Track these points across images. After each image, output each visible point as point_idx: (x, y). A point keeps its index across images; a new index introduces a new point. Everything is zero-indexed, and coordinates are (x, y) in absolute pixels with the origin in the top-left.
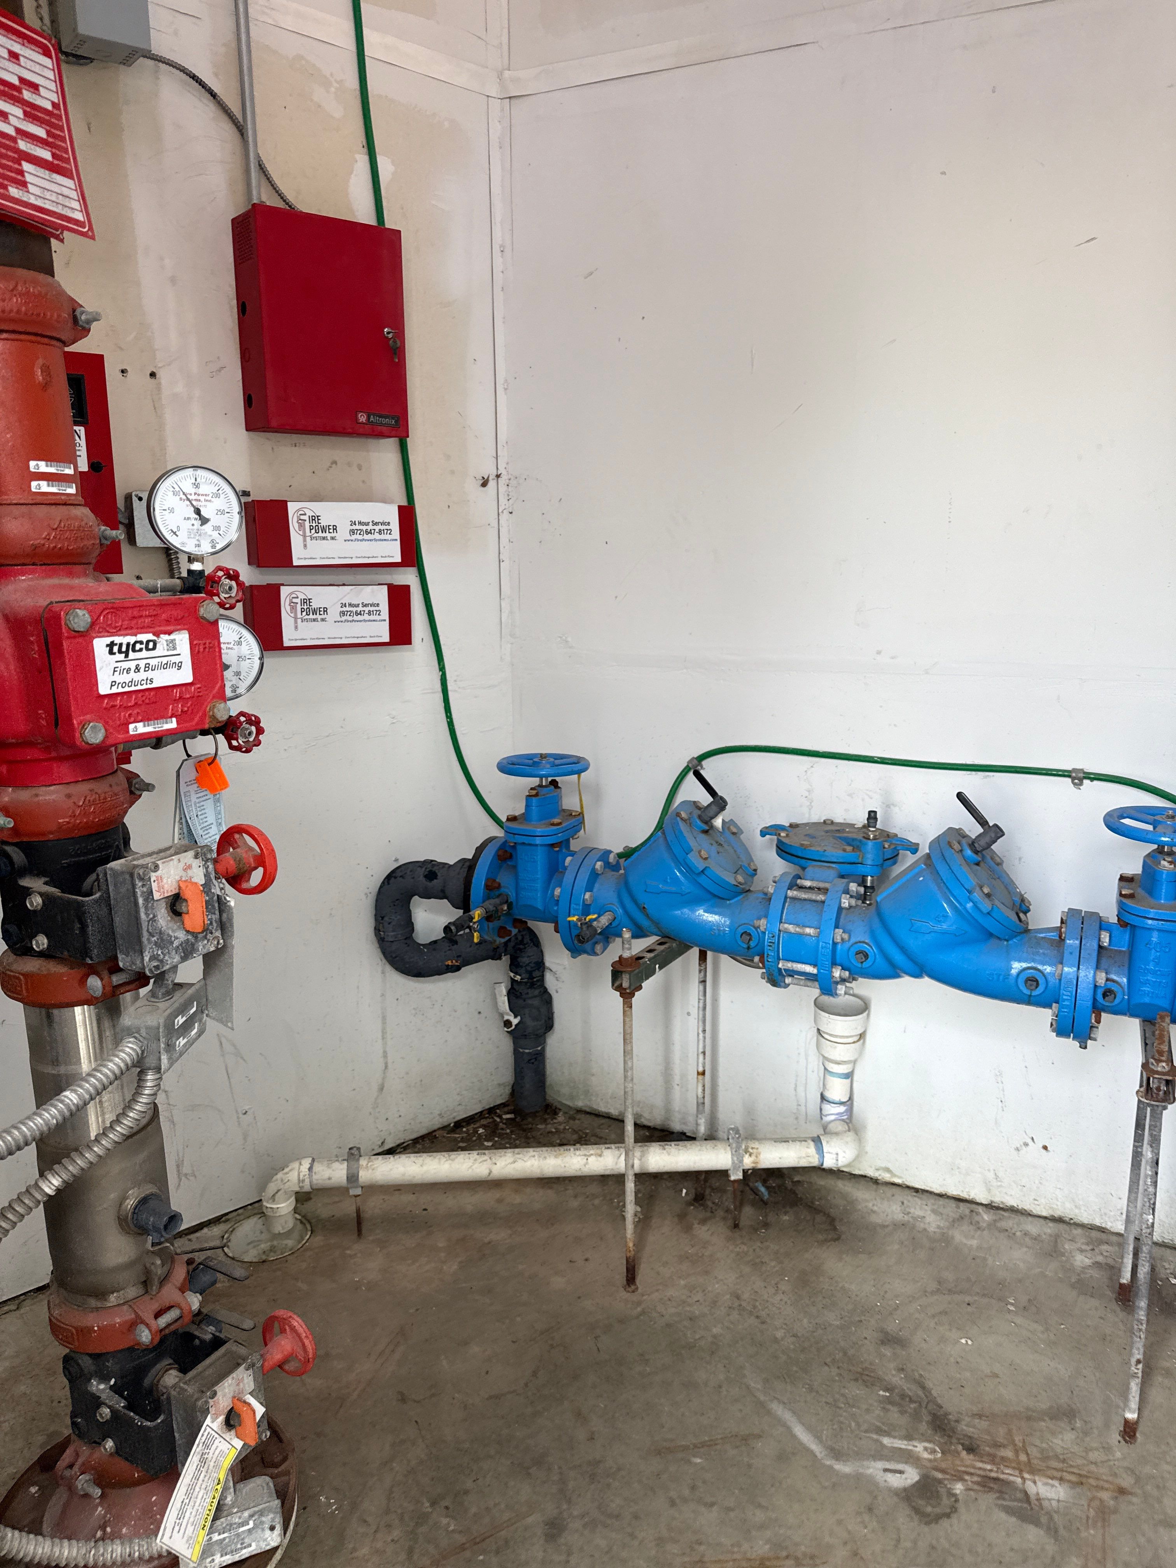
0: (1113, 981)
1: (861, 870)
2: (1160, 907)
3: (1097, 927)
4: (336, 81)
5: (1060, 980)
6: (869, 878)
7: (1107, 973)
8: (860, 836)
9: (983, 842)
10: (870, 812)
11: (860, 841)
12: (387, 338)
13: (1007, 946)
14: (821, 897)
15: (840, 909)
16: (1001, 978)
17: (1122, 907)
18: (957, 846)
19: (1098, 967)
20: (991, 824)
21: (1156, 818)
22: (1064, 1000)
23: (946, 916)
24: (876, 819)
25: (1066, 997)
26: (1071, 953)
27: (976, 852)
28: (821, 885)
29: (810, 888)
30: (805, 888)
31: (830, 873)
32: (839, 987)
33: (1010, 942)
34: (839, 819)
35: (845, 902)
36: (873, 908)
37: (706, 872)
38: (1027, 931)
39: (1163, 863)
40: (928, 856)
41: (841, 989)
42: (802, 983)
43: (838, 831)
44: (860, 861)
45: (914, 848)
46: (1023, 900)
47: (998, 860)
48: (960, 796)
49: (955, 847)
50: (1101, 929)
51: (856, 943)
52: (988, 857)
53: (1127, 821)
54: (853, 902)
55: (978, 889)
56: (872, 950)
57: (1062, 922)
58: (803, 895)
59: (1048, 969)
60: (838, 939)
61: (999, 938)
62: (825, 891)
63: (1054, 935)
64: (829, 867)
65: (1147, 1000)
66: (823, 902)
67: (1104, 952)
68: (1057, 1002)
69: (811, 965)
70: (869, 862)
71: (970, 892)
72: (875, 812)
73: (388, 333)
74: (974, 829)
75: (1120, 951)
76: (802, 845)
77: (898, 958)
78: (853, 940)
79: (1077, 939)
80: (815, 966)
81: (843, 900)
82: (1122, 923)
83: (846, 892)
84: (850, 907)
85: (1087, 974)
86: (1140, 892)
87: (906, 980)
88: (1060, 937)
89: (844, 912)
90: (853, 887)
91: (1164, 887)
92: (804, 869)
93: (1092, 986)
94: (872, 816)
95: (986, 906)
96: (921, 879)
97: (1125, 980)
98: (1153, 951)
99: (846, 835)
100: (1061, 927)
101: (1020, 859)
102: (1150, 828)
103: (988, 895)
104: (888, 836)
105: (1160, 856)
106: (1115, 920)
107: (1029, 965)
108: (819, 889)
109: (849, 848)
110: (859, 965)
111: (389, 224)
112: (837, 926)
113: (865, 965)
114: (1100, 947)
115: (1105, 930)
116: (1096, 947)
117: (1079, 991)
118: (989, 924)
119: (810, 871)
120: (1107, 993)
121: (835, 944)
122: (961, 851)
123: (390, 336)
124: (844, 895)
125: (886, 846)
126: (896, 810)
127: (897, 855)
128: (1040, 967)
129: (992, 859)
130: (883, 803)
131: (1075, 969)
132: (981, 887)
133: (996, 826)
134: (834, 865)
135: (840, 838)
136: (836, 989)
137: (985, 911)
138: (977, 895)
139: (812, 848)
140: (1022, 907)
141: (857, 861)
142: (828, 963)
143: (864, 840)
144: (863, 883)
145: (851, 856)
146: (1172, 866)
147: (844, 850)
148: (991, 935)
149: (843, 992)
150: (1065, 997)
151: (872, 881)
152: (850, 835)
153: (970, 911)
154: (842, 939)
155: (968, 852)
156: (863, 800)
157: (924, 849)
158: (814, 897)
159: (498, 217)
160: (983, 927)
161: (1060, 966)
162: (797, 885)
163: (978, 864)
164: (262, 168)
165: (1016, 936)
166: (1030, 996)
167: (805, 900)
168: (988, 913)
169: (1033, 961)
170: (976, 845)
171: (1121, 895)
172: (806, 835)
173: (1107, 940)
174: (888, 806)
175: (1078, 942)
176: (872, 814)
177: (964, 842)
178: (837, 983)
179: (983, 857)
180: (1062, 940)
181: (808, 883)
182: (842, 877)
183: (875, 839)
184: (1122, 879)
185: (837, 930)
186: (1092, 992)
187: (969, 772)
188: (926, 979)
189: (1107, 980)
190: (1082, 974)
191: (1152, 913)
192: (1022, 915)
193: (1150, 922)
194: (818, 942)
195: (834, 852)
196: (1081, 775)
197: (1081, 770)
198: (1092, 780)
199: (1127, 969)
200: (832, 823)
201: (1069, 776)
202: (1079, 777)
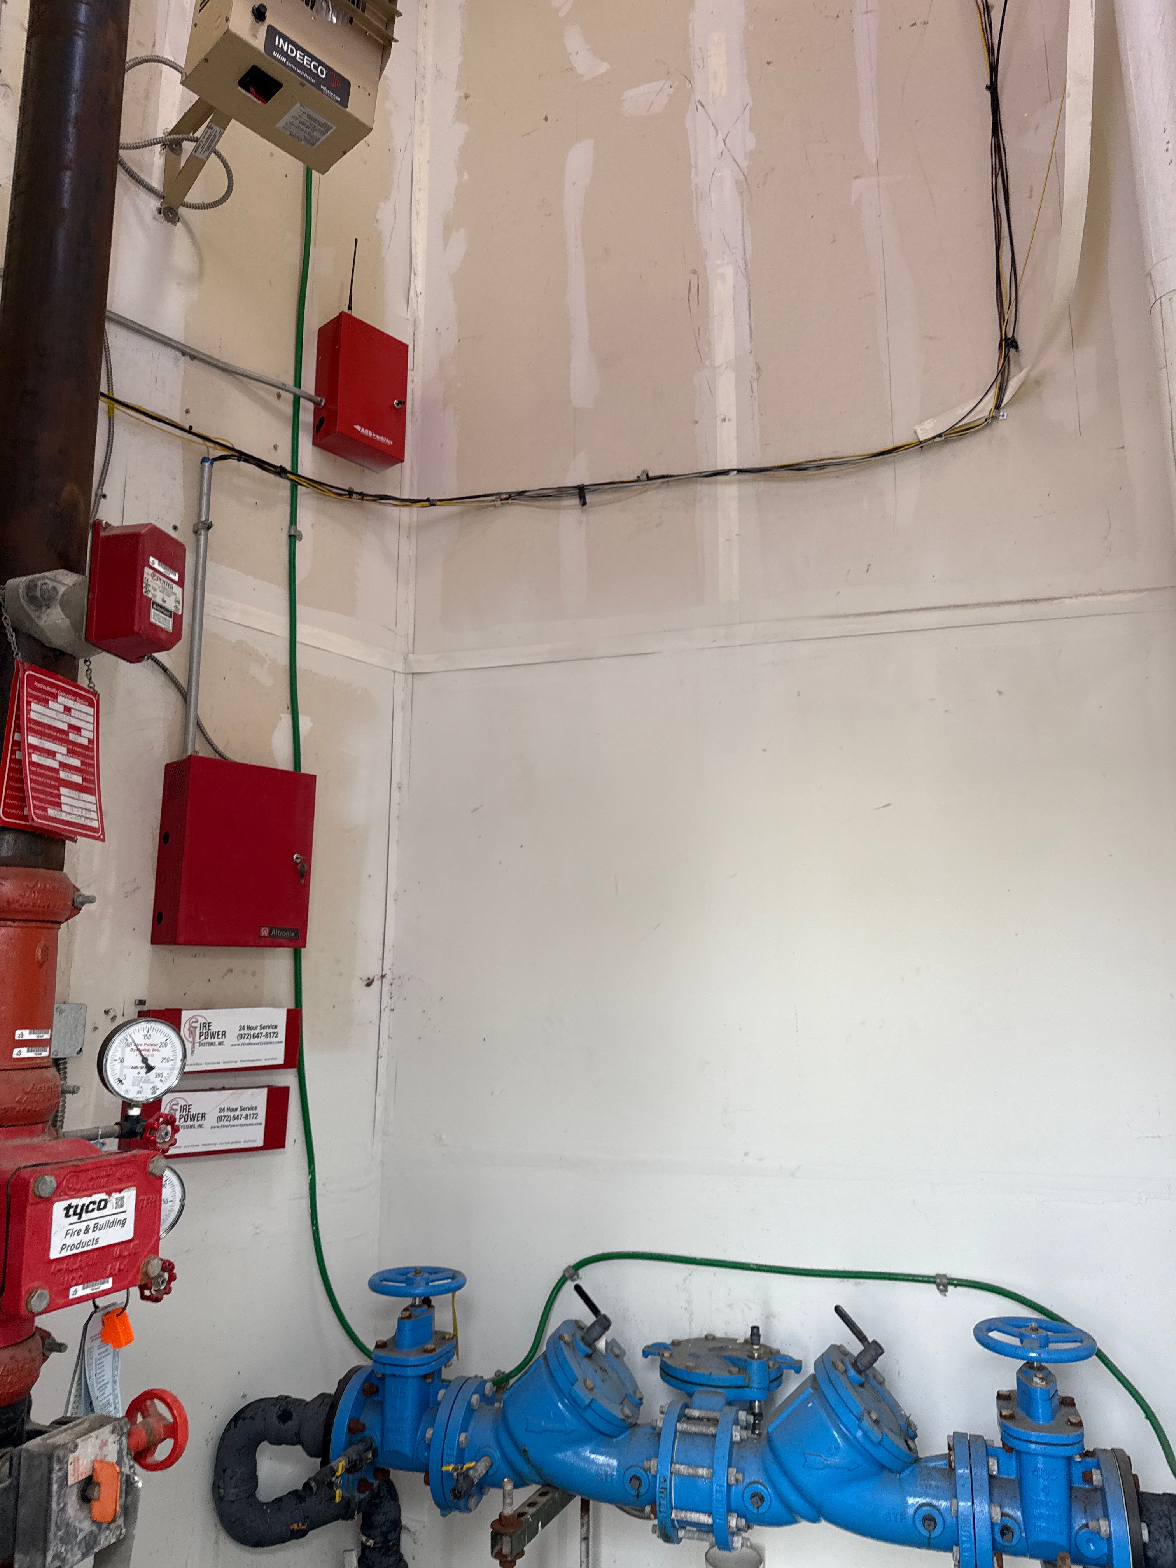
0: (1008, 1516)
1: (749, 1394)
2: (1041, 1429)
3: (984, 1454)
4: (270, 659)
5: (957, 1518)
6: (757, 1403)
7: (1001, 1507)
8: (743, 1355)
9: (865, 1361)
10: (753, 1328)
11: (745, 1361)
12: (296, 862)
13: (900, 1479)
14: (711, 1430)
15: (732, 1443)
16: (899, 1516)
17: (1005, 1433)
18: (841, 1366)
19: (991, 1501)
20: (870, 1341)
21: (1023, 1330)
22: (964, 1542)
23: (837, 1448)
24: (759, 1335)
25: (965, 1535)
26: (963, 1485)
27: (860, 1372)
28: (711, 1414)
29: (700, 1419)
30: (694, 1418)
31: (717, 1400)
32: (736, 1538)
33: (903, 1474)
34: (720, 1334)
35: (737, 1435)
36: (764, 1442)
37: (592, 1405)
38: (917, 1460)
39: (1036, 1380)
40: (814, 1378)
41: (737, 1541)
42: (696, 1535)
43: (721, 1348)
44: (747, 1383)
45: (797, 1366)
46: (909, 1424)
47: (881, 1379)
48: (838, 1309)
49: (839, 1368)
50: (988, 1455)
51: (750, 1484)
52: (871, 1376)
53: (994, 1334)
54: (745, 1434)
55: (866, 1415)
56: (767, 1492)
57: (950, 1448)
58: (694, 1429)
59: (943, 1504)
60: (733, 1481)
61: (892, 1471)
62: (715, 1422)
63: (943, 1464)
64: (716, 1393)
65: (1044, 1537)
66: (714, 1436)
67: (994, 1481)
68: (957, 1545)
69: (704, 1512)
70: (756, 1385)
71: (859, 1419)
72: (758, 1328)
73: (297, 858)
74: (855, 1347)
75: (1010, 1480)
76: (687, 1367)
77: (794, 1498)
78: (747, 1480)
79: (967, 1468)
80: (710, 1514)
81: (734, 1433)
82: (1008, 1448)
83: (737, 1422)
84: (742, 1440)
85: (982, 1508)
86: (1020, 1413)
87: (804, 1525)
88: (950, 1466)
89: (736, 1447)
90: (743, 1415)
91: (1040, 1407)
92: (691, 1395)
93: (989, 1523)
94: (755, 1331)
95: (876, 1435)
96: (810, 1405)
97: (1019, 1513)
98: (1041, 1479)
99: (729, 1353)
100: (949, 1455)
101: (899, 1373)
102: (1016, 1341)
103: (877, 1422)
104: (771, 1352)
105: (1032, 1372)
106: (999, 1444)
107: (924, 1501)
108: (708, 1419)
109: (735, 1370)
110: (755, 1511)
111: (305, 769)
112: (730, 1466)
113: (762, 1509)
114: (991, 1476)
115: (992, 1456)
116: (986, 1477)
117: (977, 1530)
118: (880, 1454)
119: (697, 1398)
120: (1005, 1530)
121: (729, 1486)
122: (846, 1371)
123: (299, 861)
124: (734, 1427)
125: (771, 1365)
126: (775, 1322)
127: (782, 1375)
128: (934, 1502)
129: (874, 1377)
130: (763, 1314)
131: (970, 1504)
132: (869, 1413)
133: (875, 1342)
134: (720, 1390)
135: (725, 1357)
136: (733, 1541)
137: (876, 1440)
138: (866, 1423)
139: (698, 1371)
140: (909, 1432)
141: (743, 1384)
142: (723, 1510)
143: (749, 1360)
144: (750, 1410)
145: (738, 1379)
146: (1044, 1383)
147: (730, 1372)
148: (883, 1467)
149: (740, 1545)
150: (964, 1538)
151: (760, 1407)
152: (734, 1354)
153: (860, 1440)
154: (737, 1480)
155: (852, 1372)
156: (743, 1311)
157: (810, 1369)
158: (704, 1430)
159: (398, 760)
160: (874, 1458)
161: (955, 1501)
162: (685, 1416)
163: (862, 1385)
164: (199, 725)
165: (907, 1467)
166: (929, 1538)
167: (695, 1434)
168: (879, 1443)
169: (927, 1495)
170: (859, 1364)
171: (1001, 1416)
172: (690, 1355)
173: (996, 1468)
174: (769, 1316)
175: (968, 1471)
177: (847, 1360)
178: (733, 1534)
179: (867, 1376)
180: (952, 1470)
181: (696, 1413)
182: (730, 1403)
183: (759, 1357)
184: (1000, 1396)
185: (730, 1469)
186: (989, 1531)
187: (841, 1280)
188: (824, 1523)
189: (1003, 1514)
190: (977, 1509)
191: (1034, 1435)
192: (910, 1442)
193: (1033, 1446)
194: (711, 1482)
195: (720, 1373)
196: (945, 1281)
197: (945, 1276)
198: (956, 1286)
199: (1019, 1501)
200: (714, 1338)
201: (934, 1282)
202: (943, 1283)
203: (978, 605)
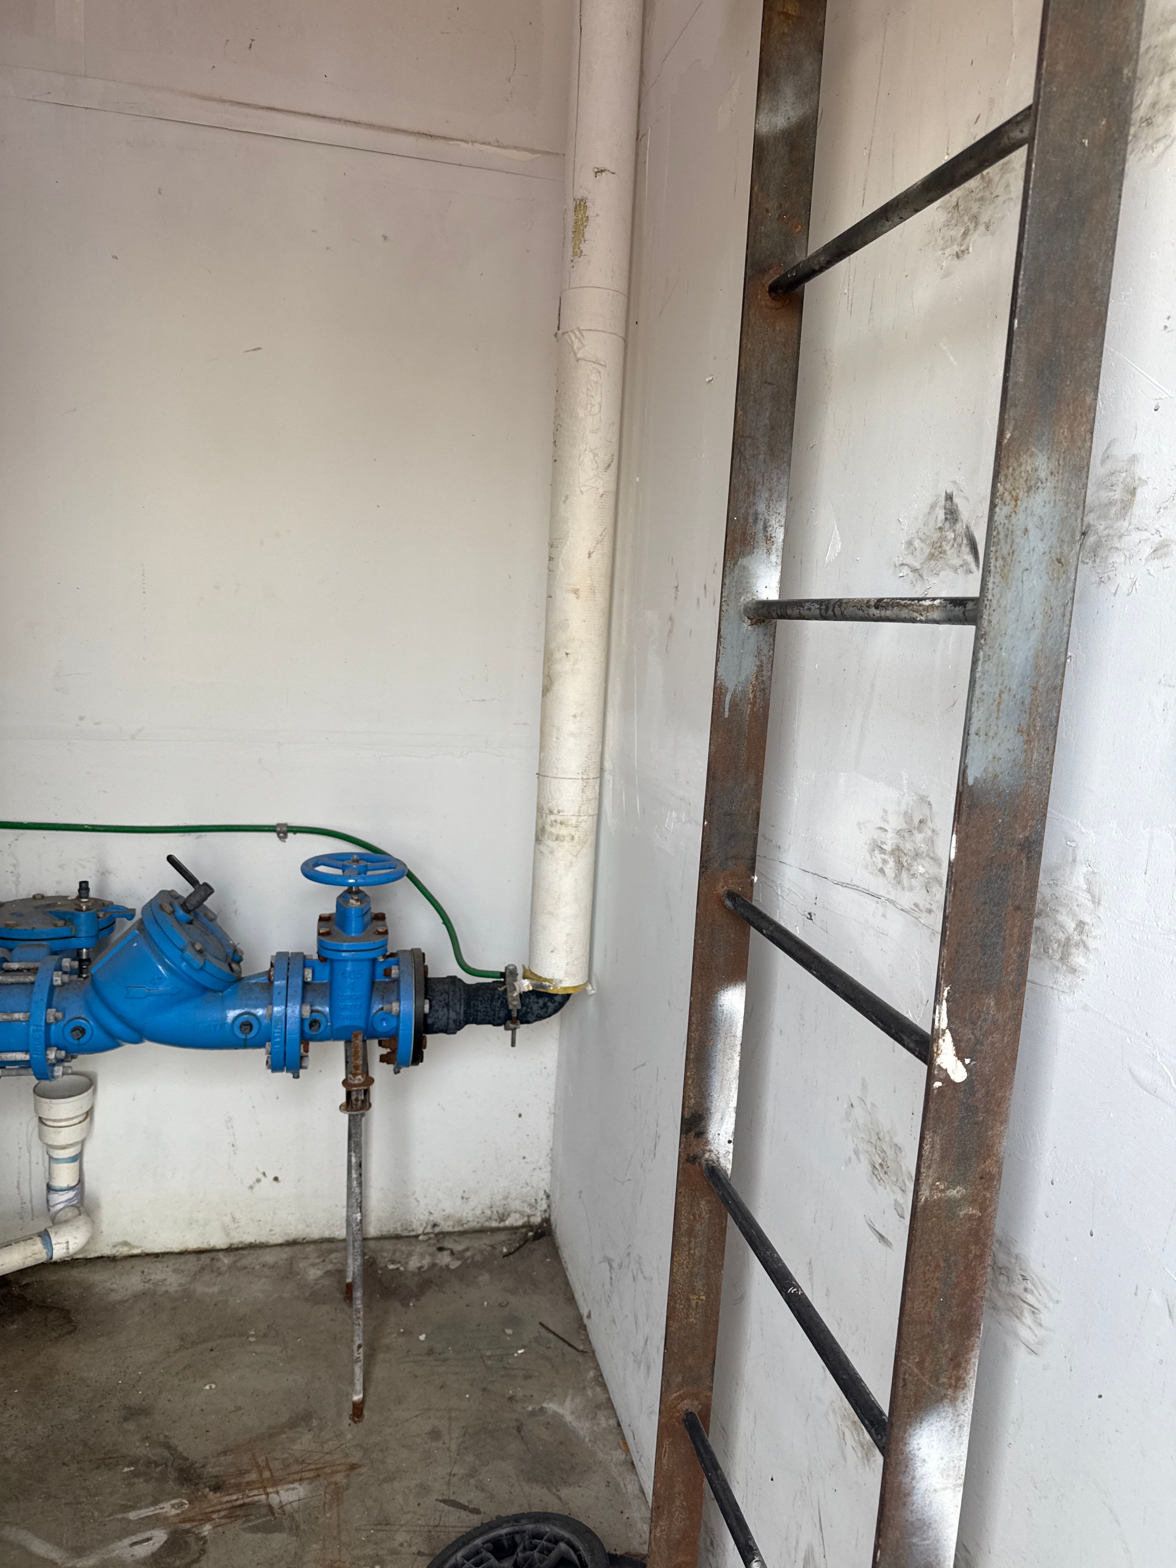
0: (318, 1011)
1: (75, 943)
2: (352, 940)
3: (301, 966)
5: (271, 1020)
7: (311, 1006)
8: (71, 909)
9: (194, 901)
10: (82, 883)
11: (72, 914)
13: (222, 996)
14: (31, 978)
15: (52, 988)
16: (218, 1028)
17: (321, 946)
18: (168, 908)
19: (303, 1002)
21: (346, 863)
22: (275, 1038)
23: (161, 978)
24: (88, 889)
25: (277, 1033)
26: (279, 993)
27: (188, 912)
28: (31, 965)
29: (19, 970)
30: (13, 971)
31: (41, 952)
32: (56, 1068)
33: (225, 993)
35: (58, 980)
36: (88, 981)
38: (239, 979)
39: (352, 901)
40: (141, 922)
41: (58, 1070)
42: (14, 1072)
43: (49, 905)
44: (73, 934)
45: (129, 914)
46: (235, 951)
47: (212, 917)
48: (171, 859)
49: (166, 909)
50: (305, 966)
51: (71, 1020)
52: (201, 914)
53: (321, 869)
54: (66, 978)
55: (190, 947)
56: (89, 1025)
57: (272, 965)
58: (10, 979)
59: (260, 1012)
60: (51, 1019)
61: (215, 991)
62: (34, 971)
63: (264, 980)
64: (39, 945)
65: (347, 1023)
66: (33, 983)
67: (309, 987)
68: (269, 1041)
69: (22, 1051)
70: (83, 934)
71: (182, 951)
72: (86, 883)
74: (184, 888)
75: (323, 984)
76: (8, 926)
77: (117, 1027)
78: (68, 1018)
79: (284, 980)
80: (27, 1052)
81: (55, 978)
82: (322, 959)
83: (59, 968)
84: (64, 984)
85: (294, 1010)
86: (336, 929)
87: (128, 1047)
88: (269, 979)
89: (57, 990)
90: (66, 962)
91: (354, 923)
92: (11, 950)
93: (299, 1020)
94: (84, 887)
95: (198, 961)
96: (135, 945)
97: (327, 1009)
98: (348, 979)
99: (57, 909)
100: (270, 971)
101: (236, 911)
102: (339, 872)
103: (200, 952)
104: (103, 905)
105: (349, 896)
106: (315, 957)
107: (243, 1011)
108: (28, 970)
109: (60, 923)
110: (76, 1042)
112: (49, 1006)
113: (83, 1040)
114: (305, 983)
115: (308, 967)
116: (300, 983)
117: (288, 1026)
118: (203, 979)
119: (17, 952)
120: (314, 1023)
121: (48, 1025)
122: (173, 912)
124: (56, 973)
125: (101, 915)
126: (111, 877)
127: (114, 923)
128: (253, 1011)
129: (205, 915)
130: (98, 872)
131: (283, 1007)
132: (193, 945)
133: (205, 884)
134: (44, 943)
135: (50, 912)
136: (53, 1071)
137: (197, 967)
138: (189, 953)
139: (19, 928)
140: (235, 957)
141: (69, 935)
142: (42, 1046)
143: (76, 912)
144: (77, 956)
145: (64, 931)
146: (359, 903)
147: (56, 925)
148: (205, 989)
149: (60, 1073)
150: (276, 1035)
151: (88, 954)
152: (62, 909)
153: (184, 969)
154: (56, 1019)
155: (180, 913)
156: (76, 870)
157: (138, 916)
158: (21, 979)
160: (198, 983)
161: (270, 1007)
163: (190, 923)
165: (229, 986)
166: (246, 1039)
167: (12, 984)
168: (201, 969)
169: (246, 1006)
170: (188, 905)
171: (319, 934)
172: (13, 914)
173: (310, 976)
174: (103, 874)
175: (284, 982)
176: (84, 885)
177: (176, 902)
178: (53, 1065)
179: (196, 915)
180: (271, 982)
181: (15, 966)
182: (54, 953)
183: (88, 909)
184: (322, 919)
185: (49, 1010)
186: (299, 1026)
187: (182, 834)
188: (147, 1044)
189: (312, 1011)
190: (290, 1011)
191: (345, 946)
192: (234, 966)
193: (344, 954)
194: (29, 1026)
195: (44, 928)
196: (285, 829)
197: (285, 825)
198: (295, 832)
199: (328, 998)
200: (43, 897)
201: (274, 831)
202: (283, 831)
203: (371, 126)
